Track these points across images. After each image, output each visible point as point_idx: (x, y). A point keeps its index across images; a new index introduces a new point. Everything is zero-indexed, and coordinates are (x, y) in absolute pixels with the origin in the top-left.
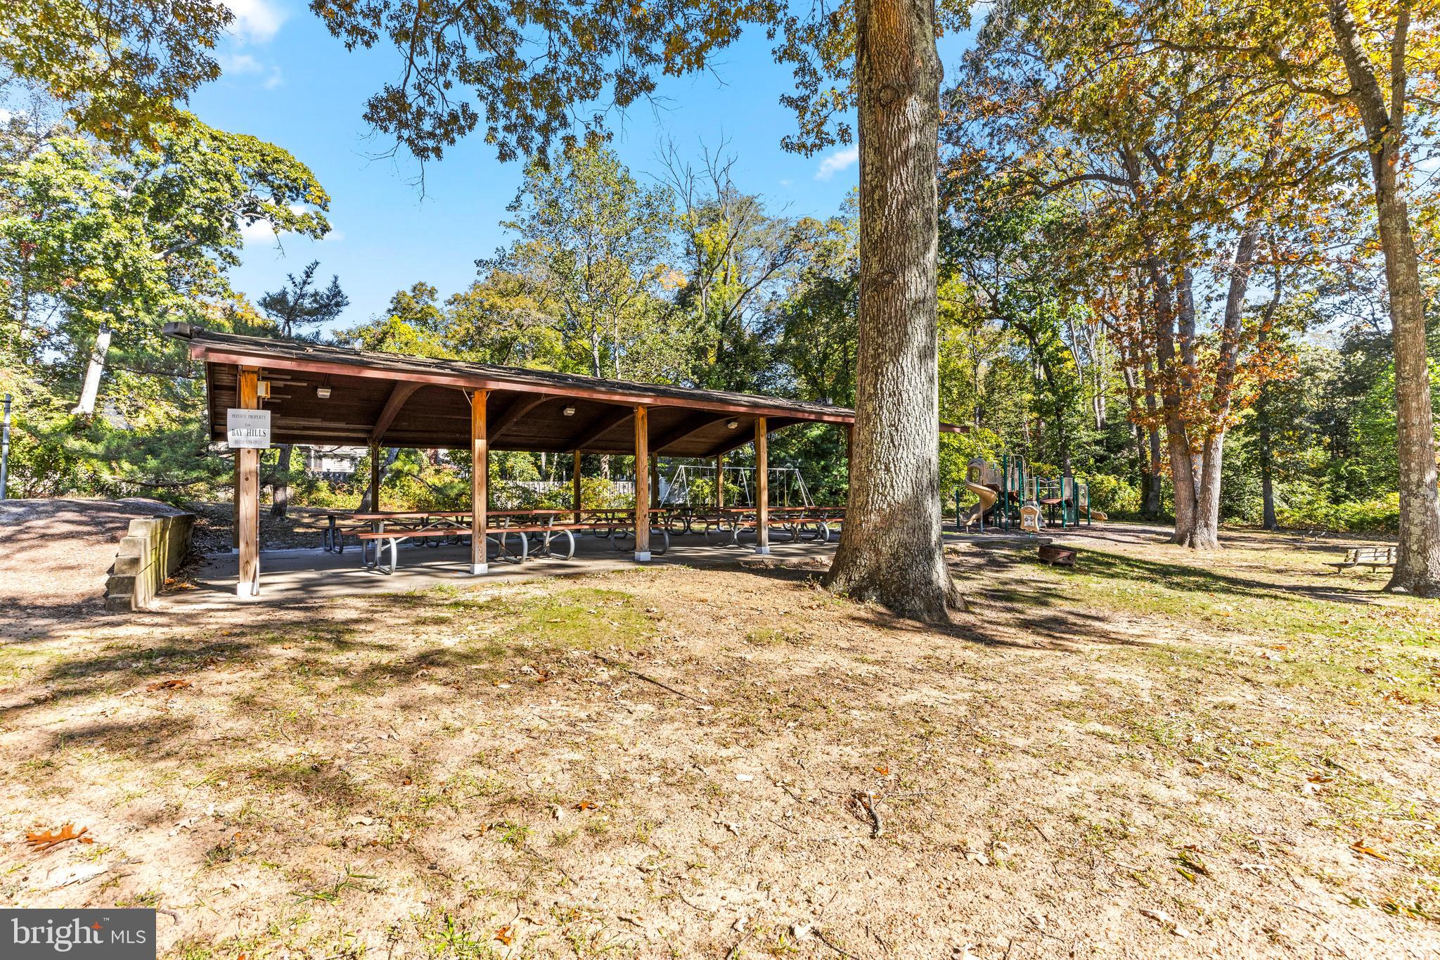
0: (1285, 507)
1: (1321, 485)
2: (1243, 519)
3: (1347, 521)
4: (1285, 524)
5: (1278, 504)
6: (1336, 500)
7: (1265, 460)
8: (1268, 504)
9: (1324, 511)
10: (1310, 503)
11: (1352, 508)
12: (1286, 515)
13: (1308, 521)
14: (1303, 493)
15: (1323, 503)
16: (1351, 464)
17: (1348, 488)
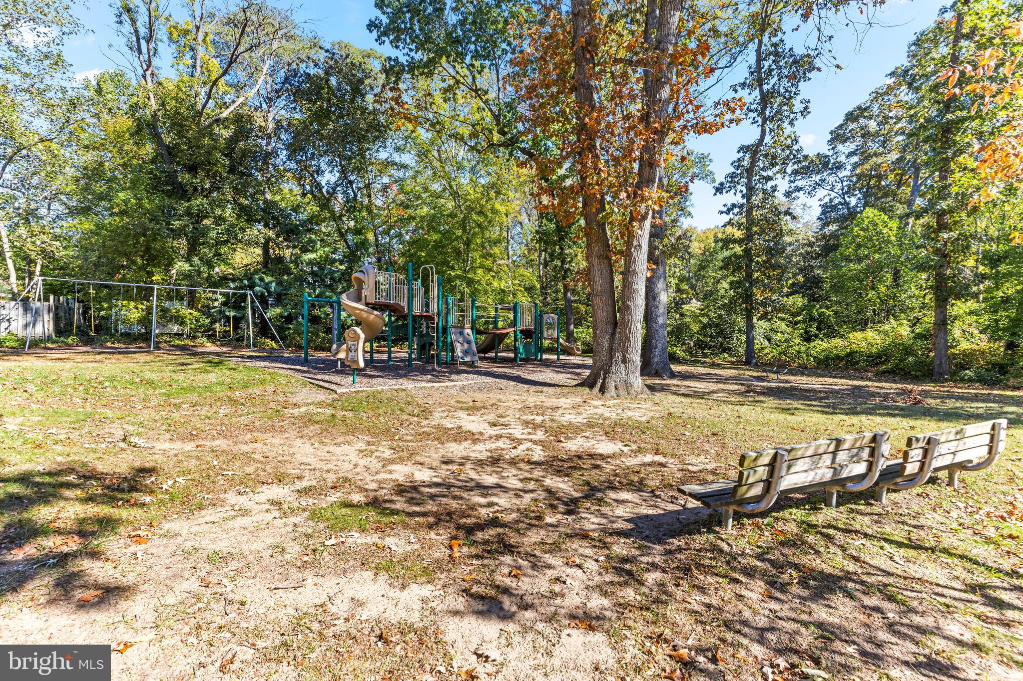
0: (766, 343)
1: (796, 323)
2: (730, 355)
3: (815, 358)
4: (765, 360)
5: (759, 340)
6: (808, 338)
7: (748, 297)
8: (750, 342)
9: (797, 348)
10: (787, 341)
11: (821, 346)
12: (766, 351)
13: (784, 358)
14: (782, 333)
15: (797, 341)
16: (821, 308)
17: (818, 329)
